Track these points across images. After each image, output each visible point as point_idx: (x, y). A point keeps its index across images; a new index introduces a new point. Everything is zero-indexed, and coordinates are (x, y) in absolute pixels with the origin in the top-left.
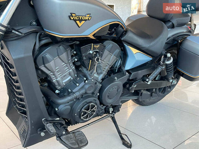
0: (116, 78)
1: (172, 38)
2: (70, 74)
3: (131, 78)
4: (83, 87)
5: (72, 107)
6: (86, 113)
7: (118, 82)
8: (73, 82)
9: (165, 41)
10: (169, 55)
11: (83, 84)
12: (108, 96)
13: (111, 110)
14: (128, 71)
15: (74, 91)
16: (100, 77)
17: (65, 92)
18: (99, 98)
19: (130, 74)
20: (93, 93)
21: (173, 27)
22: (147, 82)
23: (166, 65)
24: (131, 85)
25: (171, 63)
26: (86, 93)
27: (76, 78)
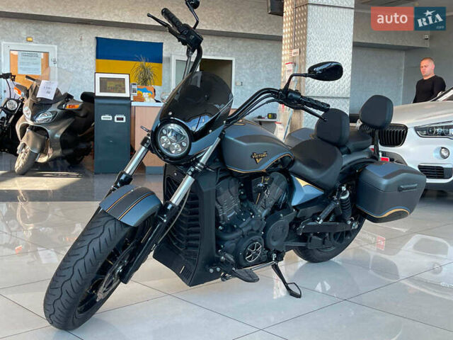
0: (281, 215)
1: (349, 166)
2: (235, 209)
3: (298, 216)
4: (249, 223)
5: (236, 244)
6: (250, 253)
7: (284, 219)
8: (238, 218)
9: (339, 170)
10: (344, 188)
11: (249, 219)
12: (273, 237)
13: (274, 256)
14: (294, 207)
15: (240, 227)
16: (265, 213)
17: (230, 227)
18: (264, 237)
19: (298, 211)
20: (258, 231)
21: (349, 152)
22: (319, 221)
23: (341, 200)
24: (298, 225)
25: (347, 198)
26: (252, 230)
27: (241, 213)
